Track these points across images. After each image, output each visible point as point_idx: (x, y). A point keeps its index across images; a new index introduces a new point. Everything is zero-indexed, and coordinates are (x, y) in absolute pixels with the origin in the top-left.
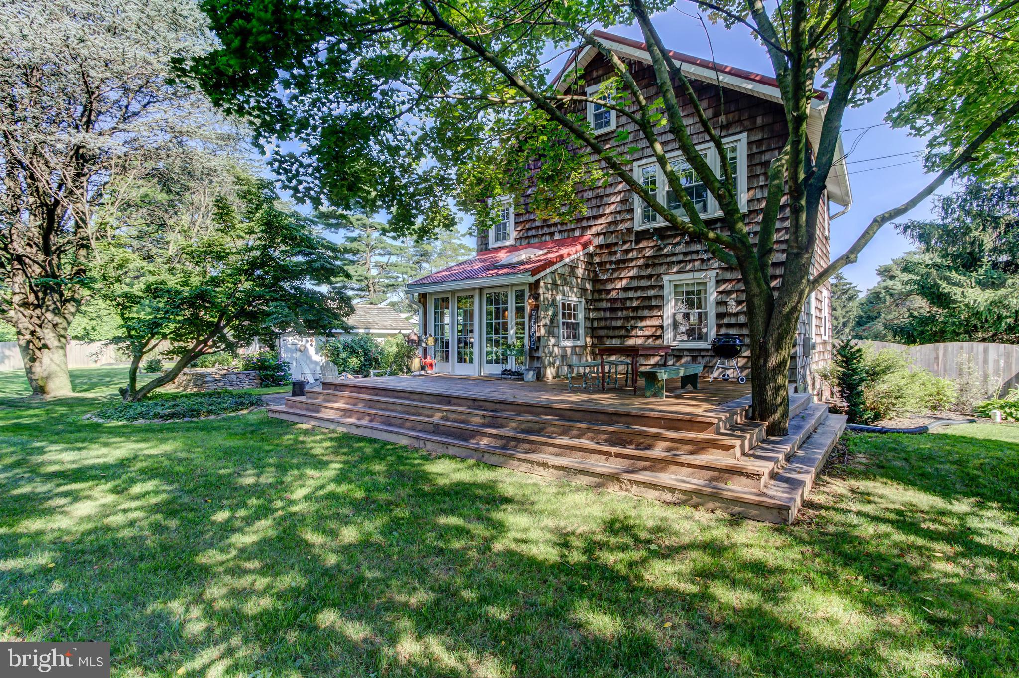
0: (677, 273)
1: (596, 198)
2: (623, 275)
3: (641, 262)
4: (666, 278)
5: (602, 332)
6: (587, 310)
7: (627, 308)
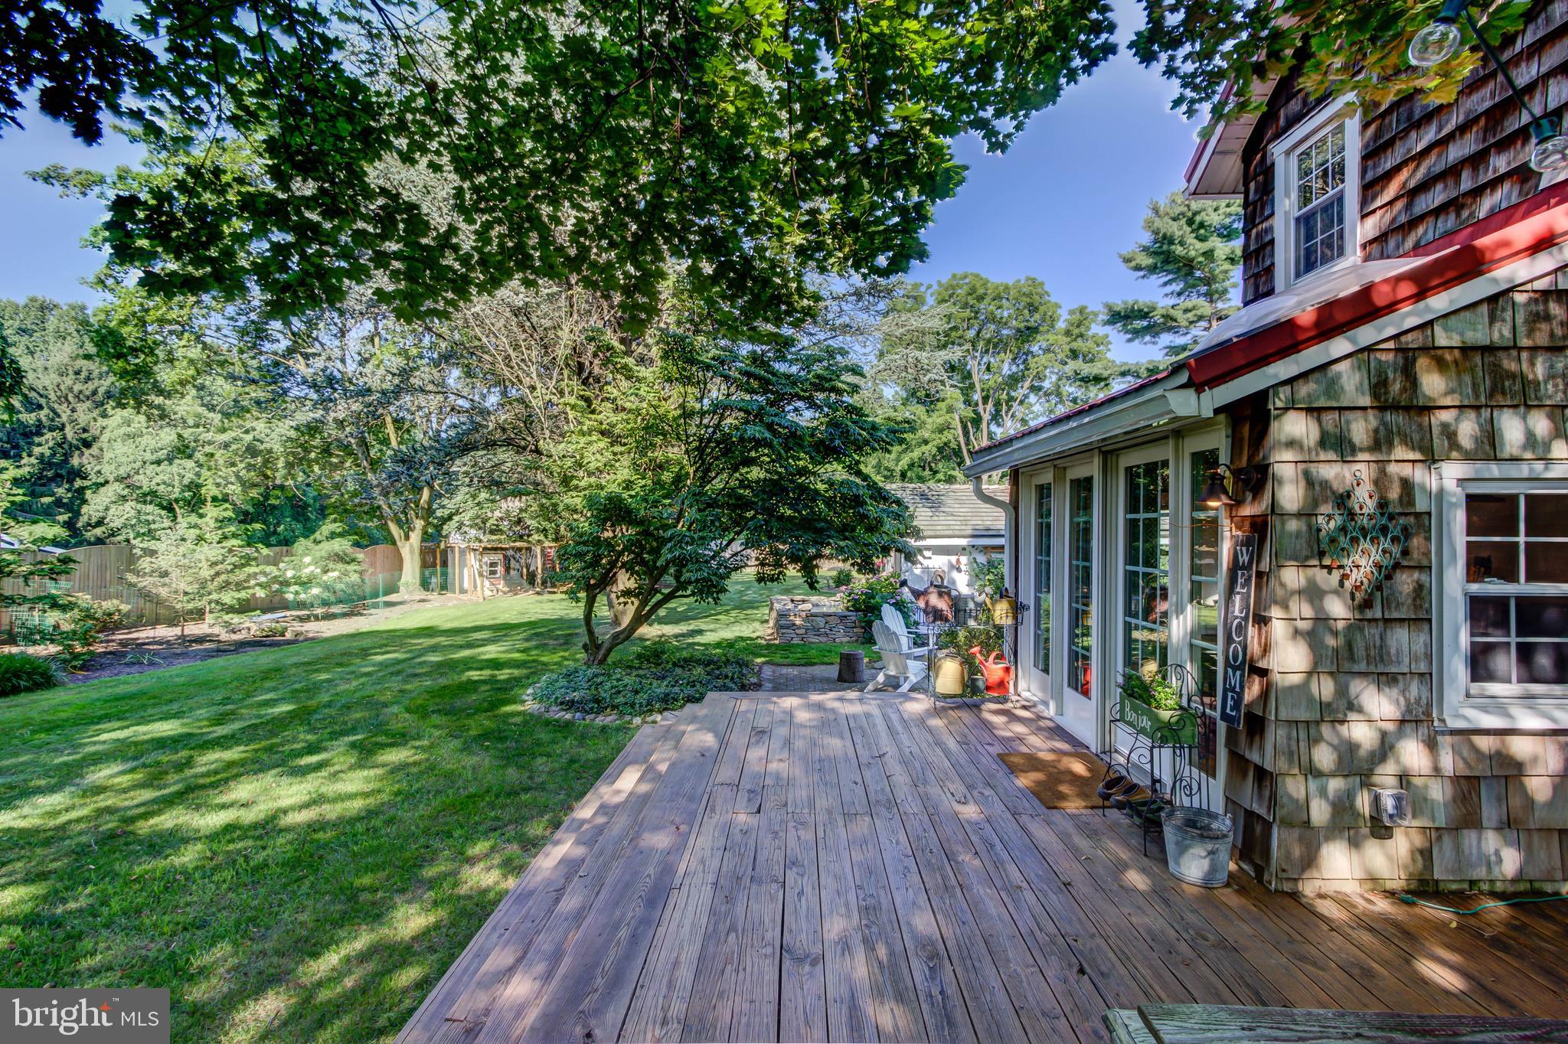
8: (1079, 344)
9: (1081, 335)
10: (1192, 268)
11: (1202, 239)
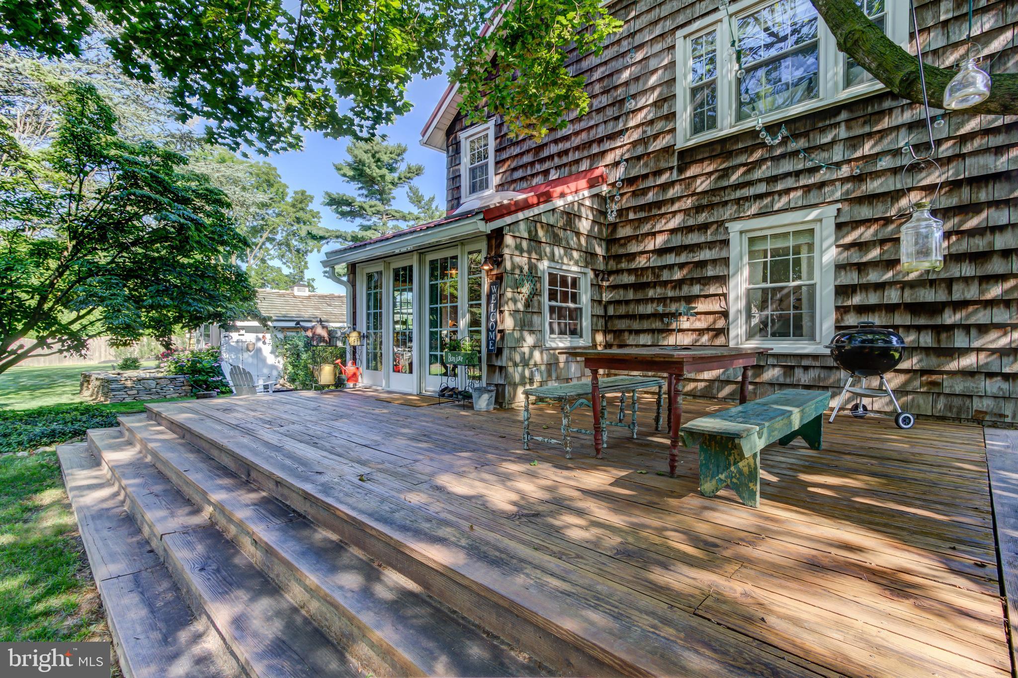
0: (755, 216)
1: (613, 104)
2: (658, 228)
3: (688, 203)
4: (735, 228)
5: (622, 325)
6: (596, 286)
7: (665, 284)
8: (300, 214)
9: (302, 209)
10: (374, 183)
11: (380, 168)
